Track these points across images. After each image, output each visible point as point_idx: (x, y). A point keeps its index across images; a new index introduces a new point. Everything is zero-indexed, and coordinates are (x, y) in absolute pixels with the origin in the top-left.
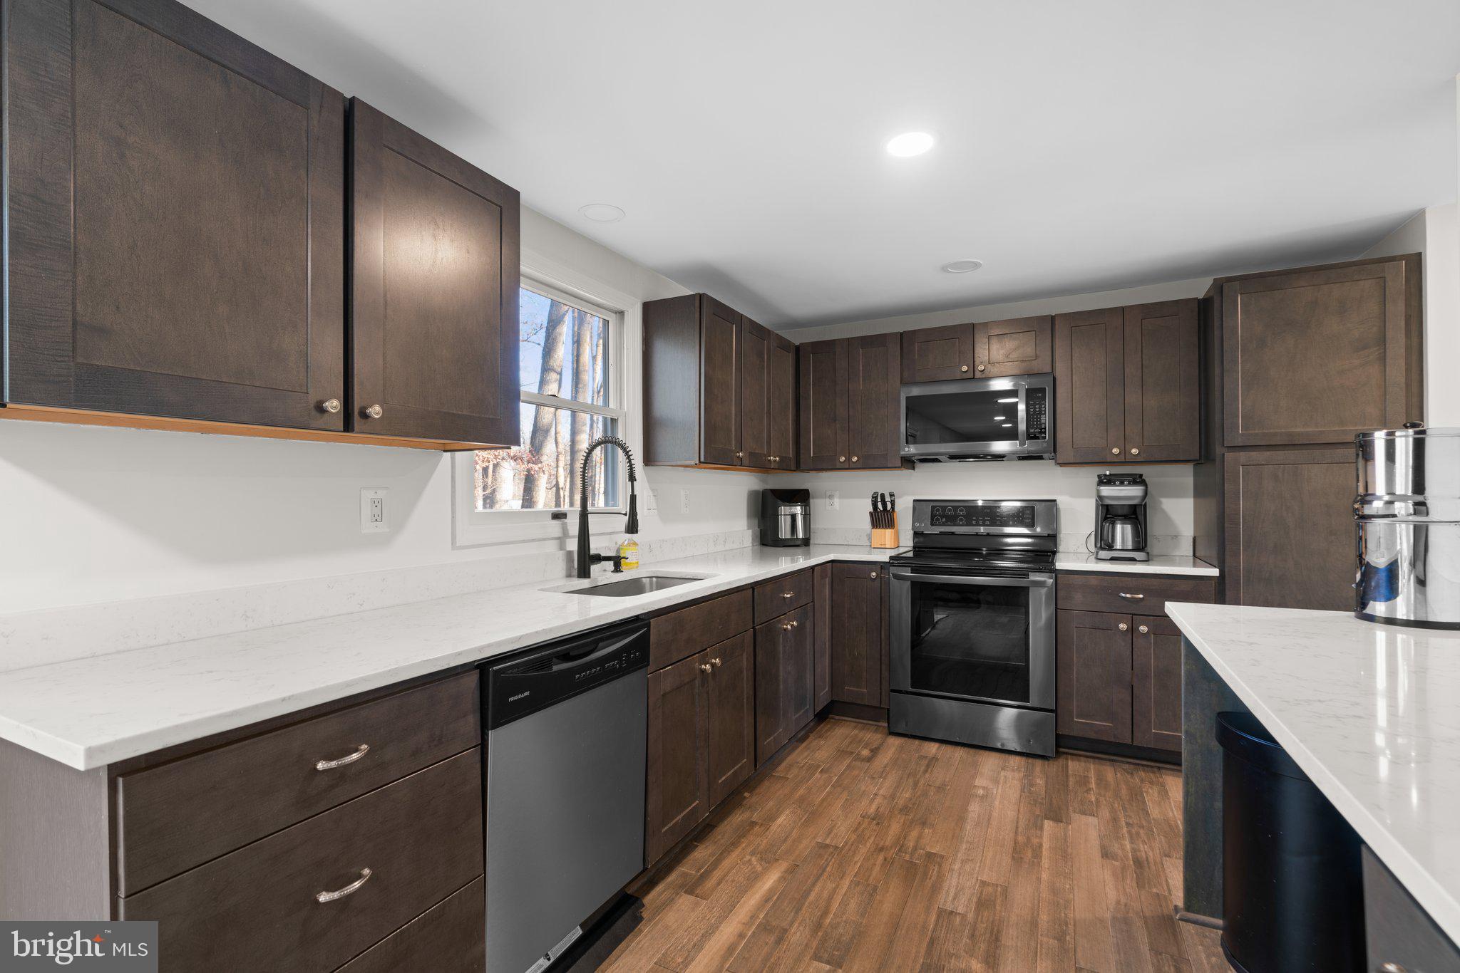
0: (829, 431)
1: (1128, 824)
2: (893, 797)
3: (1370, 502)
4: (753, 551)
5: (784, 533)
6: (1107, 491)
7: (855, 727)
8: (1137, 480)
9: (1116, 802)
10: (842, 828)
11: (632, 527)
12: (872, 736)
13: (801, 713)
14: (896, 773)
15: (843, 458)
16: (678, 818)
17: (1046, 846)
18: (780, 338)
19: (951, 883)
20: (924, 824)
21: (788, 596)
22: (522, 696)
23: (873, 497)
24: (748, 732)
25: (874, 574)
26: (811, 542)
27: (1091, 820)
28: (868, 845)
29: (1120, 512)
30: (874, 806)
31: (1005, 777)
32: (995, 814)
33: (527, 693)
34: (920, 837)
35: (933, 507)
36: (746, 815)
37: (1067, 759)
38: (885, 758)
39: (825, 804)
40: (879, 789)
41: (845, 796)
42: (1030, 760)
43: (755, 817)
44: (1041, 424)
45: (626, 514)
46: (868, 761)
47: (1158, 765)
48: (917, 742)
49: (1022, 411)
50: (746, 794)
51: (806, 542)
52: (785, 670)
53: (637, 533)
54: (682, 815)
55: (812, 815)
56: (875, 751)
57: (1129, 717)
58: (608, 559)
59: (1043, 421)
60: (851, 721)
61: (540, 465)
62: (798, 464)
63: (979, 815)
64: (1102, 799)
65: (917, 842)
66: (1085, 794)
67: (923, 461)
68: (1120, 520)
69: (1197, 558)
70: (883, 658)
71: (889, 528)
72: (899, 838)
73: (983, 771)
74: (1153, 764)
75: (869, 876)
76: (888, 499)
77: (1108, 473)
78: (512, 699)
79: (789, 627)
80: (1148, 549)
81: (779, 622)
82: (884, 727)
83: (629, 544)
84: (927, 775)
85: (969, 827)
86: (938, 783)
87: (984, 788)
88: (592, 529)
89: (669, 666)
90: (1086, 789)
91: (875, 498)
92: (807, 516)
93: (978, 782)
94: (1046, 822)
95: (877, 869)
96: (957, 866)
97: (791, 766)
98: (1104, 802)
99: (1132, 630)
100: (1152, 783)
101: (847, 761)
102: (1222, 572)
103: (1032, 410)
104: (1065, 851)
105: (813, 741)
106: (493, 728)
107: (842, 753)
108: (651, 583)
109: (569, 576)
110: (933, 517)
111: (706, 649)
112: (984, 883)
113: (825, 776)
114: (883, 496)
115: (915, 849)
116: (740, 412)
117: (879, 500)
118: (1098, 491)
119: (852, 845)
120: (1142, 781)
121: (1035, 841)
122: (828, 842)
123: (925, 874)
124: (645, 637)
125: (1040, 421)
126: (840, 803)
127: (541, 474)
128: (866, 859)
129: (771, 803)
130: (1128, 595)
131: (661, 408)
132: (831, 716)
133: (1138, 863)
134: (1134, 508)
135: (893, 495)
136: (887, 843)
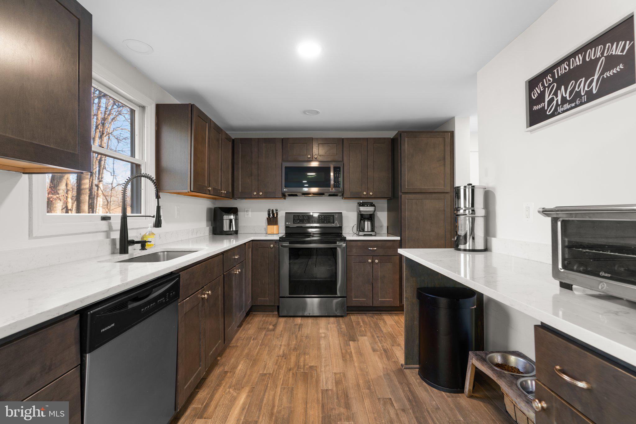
0: (249, 180)
1: (377, 337)
2: (288, 345)
3: (459, 210)
4: (210, 238)
5: (226, 228)
6: (362, 209)
7: (263, 317)
8: (372, 205)
9: (371, 329)
10: (270, 364)
11: (158, 224)
12: (272, 319)
13: (241, 313)
14: (287, 334)
15: (256, 193)
16: (191, 380)
17: (353, 352)
18: (227, 134)
19: (323, 377)
20: (305, 354)
21: (237, 257)
22: (110, 327)
23: (268, 211)
24: (221, 327)
25: (272, 245)
26: (239, 232)
27: (365, 338)
28: (284, 369)
29: (366, 217)
30: (281, 351)
31: (330, 327)
32: (331, 343)
33: (113, 325)
34: (305, 360)
35: (294, 216)
36: (221, 369)
37: (350, 316)
38: (280, 327)
39: (259, 354)
40: (281, 343)
41: (267, 348)
42: (337, 318)
43: (226, 369)
44: (339, 181)
45: (154, 217)
46: (273, 331)
47: (380, 312)
48: (292, 318)
49: (332, 176)
50: (219, 358)
51: (236, 232)
52: (235, 293)
53: (161, 227)
54: (194, 377)
55: (254, 362)
56: (275, 326)
57: (372, 296)
58: (138, 242)
59: (340, 180)
60: (261, 314)
61: (57, 196)
62: (233, 195)
63: (325, 345)
64: (366, 329)
65: (304, 362)
66: (360, 328)
67: (290, 195)
68: (367, 220)
69: (389, 234)
70: (276, 283)
71: (275, 225)
72: (296, 363)
73: (321, 326)
74: (378, 312)
75: (288, 384)
76: (275, 212)
77: (361, 202)
78: (103, 330)
79: (238, 272)
80: (375, 230)
81: (233, 270)
82: (276, 314)
83: (149, 234)
84: (300, 332)
85: (323, 351)
86: (305, 335)
87: (324, 333)
88: (129, 226)
89: (187, 298)
90: (360, 326)
91: (269, 211)
92: (236, 220)
93: (321, 331)
94: (350, 342)
95: (291, 379)
96: (323, 369)
97: (238, 339)
98: (367, 330)
99: (373, 262)
100: (380, 320)
101: (264, 333)
102: (401, 238)
103: (335, 175)
104: (360, 352)
105: (245, 326)
106: (90, 352)
107: (260, 329)
108: (164, 255)
109: (113, 253)
110: (294, 220)
111: (204, 287)
112: (335, 374)
113: (255, 341)
114: (273, 211)
115: (304, 366)
116: (209, 167)
117: (271, 212)
118: (359, 209)
119: (277, 371)
120: (377, 319)
121: (349, 351)
122: (265, 372)
123: (311, 376)
124: (178, 283)
125: (339, 180)
126: (266, 352)
127: (59, 201)
128: (285, 376)
129: (233, 360)
130: (371, 249)
131: (166, 161)
132: (251, 313)
133: (385, 351)
134: (371, 215)
135: (277, 210)
136: (292, 366)
